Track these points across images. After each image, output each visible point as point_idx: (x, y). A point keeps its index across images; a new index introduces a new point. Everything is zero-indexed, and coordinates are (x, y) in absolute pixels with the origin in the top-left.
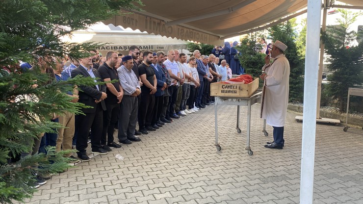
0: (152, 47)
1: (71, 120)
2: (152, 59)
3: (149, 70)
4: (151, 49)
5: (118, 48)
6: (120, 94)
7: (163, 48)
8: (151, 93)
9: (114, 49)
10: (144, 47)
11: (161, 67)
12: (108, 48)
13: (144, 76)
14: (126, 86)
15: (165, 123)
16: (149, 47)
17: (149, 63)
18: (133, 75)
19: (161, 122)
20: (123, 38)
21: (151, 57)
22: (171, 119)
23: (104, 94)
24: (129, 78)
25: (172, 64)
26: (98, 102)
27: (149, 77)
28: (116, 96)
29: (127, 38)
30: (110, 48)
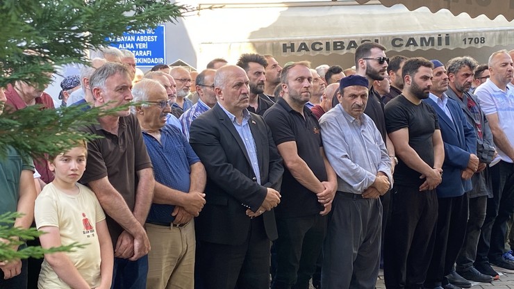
0: (447, 38)
1: (184, 263)
2: (429, 83)
3: (420, 117)
4: (444, 46)
5: (346, 45)
6: (327, 189)
7: (483, 40)
8: (423, 187)
9: (335, 48)
10: (423, 39)
11: (464, 106)
12: (317, 47)
13: (403, 134)
14: (345, 164)
15: (474, 284)
16: (440, 39)
17: (421, 94)
18: (371, 130)
19: (460, 279)
20: (361, 16)
21: (426, 78)
22: (494, 268)
23: (273, 194)
24: (356, 140)
25: (504, 95)
26: (256, 215)
27: (420, 139)
28: (315, 195)
29: (371, 16)
30: (324, 46)
